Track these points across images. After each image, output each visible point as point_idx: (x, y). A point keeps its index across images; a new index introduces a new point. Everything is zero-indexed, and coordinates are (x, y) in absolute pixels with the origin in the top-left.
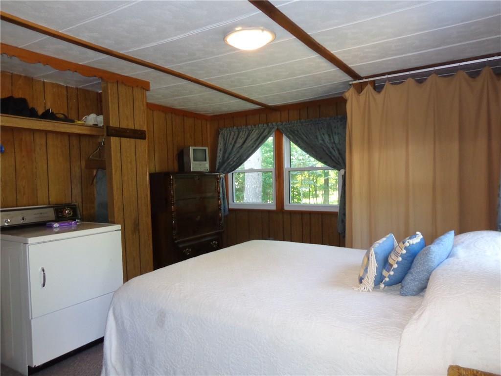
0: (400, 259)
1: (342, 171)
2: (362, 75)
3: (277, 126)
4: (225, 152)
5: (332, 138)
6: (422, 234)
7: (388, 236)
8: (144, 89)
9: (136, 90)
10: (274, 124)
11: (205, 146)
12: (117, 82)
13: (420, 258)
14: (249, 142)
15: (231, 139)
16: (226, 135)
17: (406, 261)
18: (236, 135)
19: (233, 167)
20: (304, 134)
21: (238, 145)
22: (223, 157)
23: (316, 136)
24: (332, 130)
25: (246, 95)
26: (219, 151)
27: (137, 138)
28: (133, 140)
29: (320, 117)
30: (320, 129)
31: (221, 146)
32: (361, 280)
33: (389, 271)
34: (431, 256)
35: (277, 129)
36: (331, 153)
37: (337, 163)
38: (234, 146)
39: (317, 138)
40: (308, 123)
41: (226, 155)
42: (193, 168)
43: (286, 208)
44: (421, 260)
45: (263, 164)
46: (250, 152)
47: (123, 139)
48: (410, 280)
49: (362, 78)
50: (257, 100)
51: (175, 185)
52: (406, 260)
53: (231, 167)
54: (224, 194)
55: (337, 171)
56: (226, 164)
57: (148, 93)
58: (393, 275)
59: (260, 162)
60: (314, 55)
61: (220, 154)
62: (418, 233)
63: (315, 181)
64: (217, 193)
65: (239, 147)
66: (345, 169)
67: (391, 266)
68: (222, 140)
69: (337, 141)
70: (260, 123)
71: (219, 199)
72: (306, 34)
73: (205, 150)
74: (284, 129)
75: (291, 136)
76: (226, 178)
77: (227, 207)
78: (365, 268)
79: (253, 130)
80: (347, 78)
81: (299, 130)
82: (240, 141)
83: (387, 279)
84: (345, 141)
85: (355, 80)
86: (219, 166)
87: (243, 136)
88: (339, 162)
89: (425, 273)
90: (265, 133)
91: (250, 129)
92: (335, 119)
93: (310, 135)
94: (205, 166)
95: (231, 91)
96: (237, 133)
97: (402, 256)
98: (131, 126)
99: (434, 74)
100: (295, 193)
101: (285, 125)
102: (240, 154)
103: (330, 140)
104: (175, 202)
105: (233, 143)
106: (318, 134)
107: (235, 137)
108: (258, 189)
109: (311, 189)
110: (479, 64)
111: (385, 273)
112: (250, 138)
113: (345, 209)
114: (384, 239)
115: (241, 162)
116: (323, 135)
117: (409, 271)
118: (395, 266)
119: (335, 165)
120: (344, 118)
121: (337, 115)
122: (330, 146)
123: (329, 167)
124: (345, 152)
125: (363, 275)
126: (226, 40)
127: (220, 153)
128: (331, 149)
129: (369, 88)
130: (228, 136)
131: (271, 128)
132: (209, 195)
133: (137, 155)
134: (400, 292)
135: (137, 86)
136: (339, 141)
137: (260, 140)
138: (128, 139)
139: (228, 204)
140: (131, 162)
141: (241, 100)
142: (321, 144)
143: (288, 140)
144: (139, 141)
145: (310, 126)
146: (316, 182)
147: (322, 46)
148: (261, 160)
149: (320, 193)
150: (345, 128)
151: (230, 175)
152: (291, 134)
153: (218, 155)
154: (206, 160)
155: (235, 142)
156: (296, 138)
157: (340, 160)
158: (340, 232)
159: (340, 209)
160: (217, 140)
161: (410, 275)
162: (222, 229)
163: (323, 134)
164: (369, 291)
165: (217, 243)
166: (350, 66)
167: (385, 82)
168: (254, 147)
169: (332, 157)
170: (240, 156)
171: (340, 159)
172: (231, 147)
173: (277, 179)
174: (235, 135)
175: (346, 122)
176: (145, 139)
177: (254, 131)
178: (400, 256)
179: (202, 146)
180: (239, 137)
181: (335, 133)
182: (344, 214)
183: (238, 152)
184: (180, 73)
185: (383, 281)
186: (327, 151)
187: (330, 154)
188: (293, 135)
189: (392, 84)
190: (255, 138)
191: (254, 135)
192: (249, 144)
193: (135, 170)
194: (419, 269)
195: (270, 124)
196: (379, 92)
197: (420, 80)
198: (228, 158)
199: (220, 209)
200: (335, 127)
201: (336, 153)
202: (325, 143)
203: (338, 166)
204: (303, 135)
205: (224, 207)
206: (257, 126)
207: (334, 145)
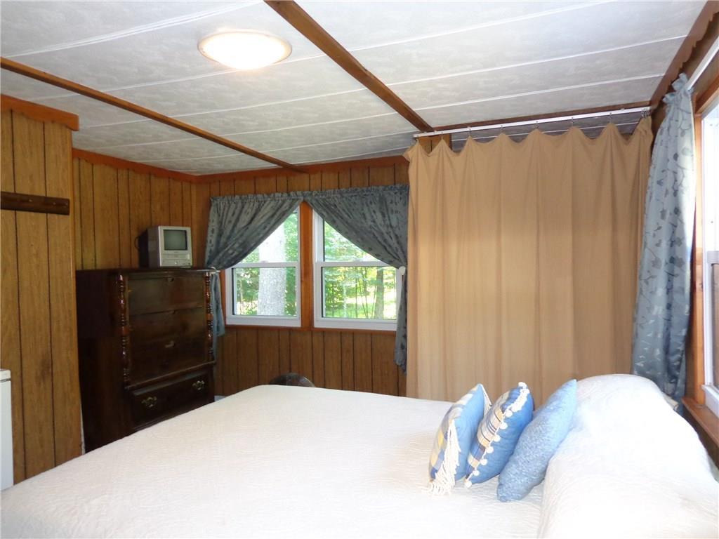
0: (497, 439)
1: (402, 269)
2: (433, 125)
3: (304, 197)
4: (220, 235)
5: (387, 218)
6: (529, 387)
7: (475, 389)
8: (67, 127)
9: (49, 126)
10: (299, 193)
11: (186, 226)
12: (12, 111)
13: (531, 438)
14: (259, 221)
15: (230, 214)
16: (222, 208)
17: (507, 441)
18: (239, 208)
19: (233, 259)
20: (344, 210)
21: (241, 224)
22: (218, 242)
23: (364, 214)
24: (386, 206)
25: (251, 147)
26: (210, 233)
27: (52, 212)
28: (42, 216)
29: (369, 186)
30: (369, 203)
31: (213, 224)
32: (433, 473)
33: (478, 458)
34: (548, 434)
35: (305, 202)
36: (385, 241)
37: (395, 258)
38: (235, 225)
39: (365, 218)
40: (351, 194)
41: (223, 240)
42: (163, 261)
43: (317, 325)
44: (532, 441)
45: (288, 248)
46: (261, 236)
47: (21, 214)
48: (514, 475)
49: (431, 130)
50: (270, 155)
51: (128, 291)
52: (506, 439)
53: (229, 258)
54: (217, 302)
55: (395, 269)
56: (221, 255)
57: (75, 134)
58: (487, 465)
59: (283, 245)
60: (359, 88)
61: (212, 238)
62: (521, 384)
63: (364, 272)
64: (205, 303)
65: (245, 227)
66: (406, 267)
67: (483, 449)
68: (216, 215)
69: (394, 223)
70: (277, 191)
71: (208, 311)
72: (345, 50)
73: (185, 232)
74: (314, 202)
75: (325, 213)
76: (222, 277)
77: (223, 323)
78: (439, 451)
79: (265, 202)
80: (411, 128)
81: (337, 203)
82: (245, 218)
83: (476, 473)
84: (406, 223)
85: (422, 131)
86: (210, 257)
87: (250, 210)
88: (397, 255)
89: (538, 464)
90: (285, 205)
91: (260, 200)
92: (391, 189)
93: (353, 213)
94: (185, 258)
95: (224, 138)
96: (240, 205)
97: (501, 433)
98: (39, 191)
99: (536, 130)
100: (335, 289)
101: (316, 195)
102: (244, 238)
103: (384, 221)
104: (128, 319)
105: (233, 222)
106: (366, 210)
107: (237, 212)
108: (279, 286)
109: (358, 283)
110: (597, 119)
111: (472, 461)
112: (260, 215)
113: (405, 328)
114: (469, 396)
115: (245, 252)
116: (373, 214)
117: (511, 458)
118: (490, 450)
119: (392, 259)
120: (405, 189)
121: (395, 184)
122: (384, 230)
123: (383, 263)
124: (407, 239)
125: (437, 464)
126: (202, 49)
127: (211, 236)
128: (385, 234)
129: (443, 144)
130: (226, 209)
131: (293, 199)
132: (192, 305)
133: (52, 241)
134: (498, 495)
135: (53, 122)
136: (398, 223)
137: (276, 217)
138: (33, 214)
139: (225, 318)
140: (37, 255)
141: (243, 154)
142: (370, 227)
143: (321, 219)
144: (54, 218)
145: (353, 198)
146: (366, 274)
147: (371, 74)
148: (285, 242)
149: (372, 289)
150: (406, 204)
151: (228, 271)
152: (324, 210)
153: (209, 238)
154: (186, 249)
155: (238, 219)
156: (333, 216)
157: (400, 253)
158: (399, 364)
159: (399, 328)
160: (208, 216)
161: (514, 465)
162: (213, 359)
163: (374, 212)
164: (446, 494)
165: (203, 383)
166: (414, 110)
167: (467, 137)
168: (267, 229)
169: (388, 248)
170: (244, 242)
171: (399, 250)
172: (231, 225)
173: (303, 279)
174: (236, 208)
175: (408, 194)
176: (67, 213)
177: (268, 202)
178: (497, 434)
179: (183, 226)
180: (244, 211)
181: (392, 211)
182: (405, 337)
183: (242, 235)
184: (129, 103)
185: (470, 476)
186: (379, 239)
187: (384, 244)
188: (328, 211)
189: (477, 140)
190: (270, 214)
191: (267, 210)
192: (259, 224)
193: (45, 267)
194: (529, 456)
195: (292, 193)
196: (458, 152)
197: (518, 137)
198: (226, 245)
199: (209, 328)
200: (392, 202)
201: (393, 242)
202: (377, 226)
203: (396, 261)
204: (343, 213)
205: (218, 322)
206: (272, 195)
207: (390, 229)
